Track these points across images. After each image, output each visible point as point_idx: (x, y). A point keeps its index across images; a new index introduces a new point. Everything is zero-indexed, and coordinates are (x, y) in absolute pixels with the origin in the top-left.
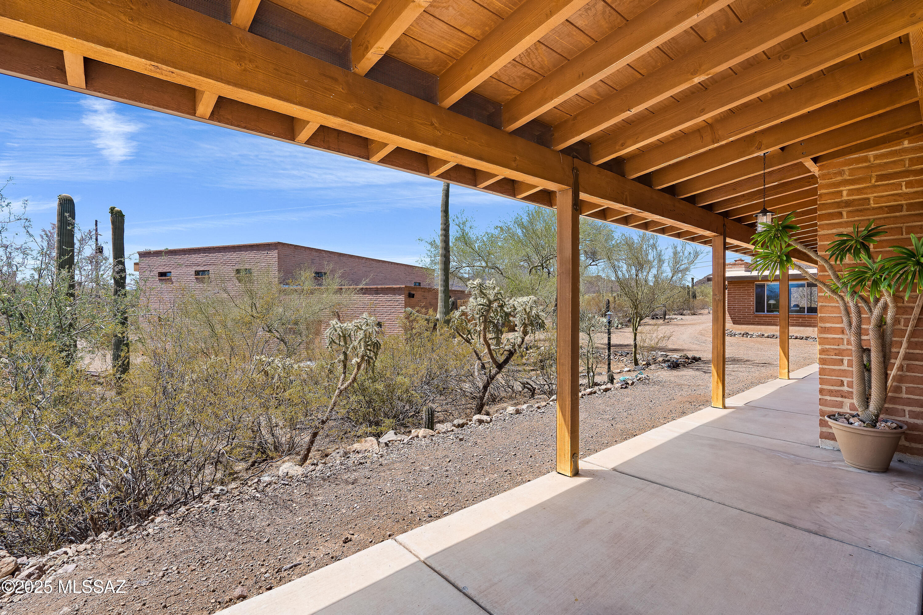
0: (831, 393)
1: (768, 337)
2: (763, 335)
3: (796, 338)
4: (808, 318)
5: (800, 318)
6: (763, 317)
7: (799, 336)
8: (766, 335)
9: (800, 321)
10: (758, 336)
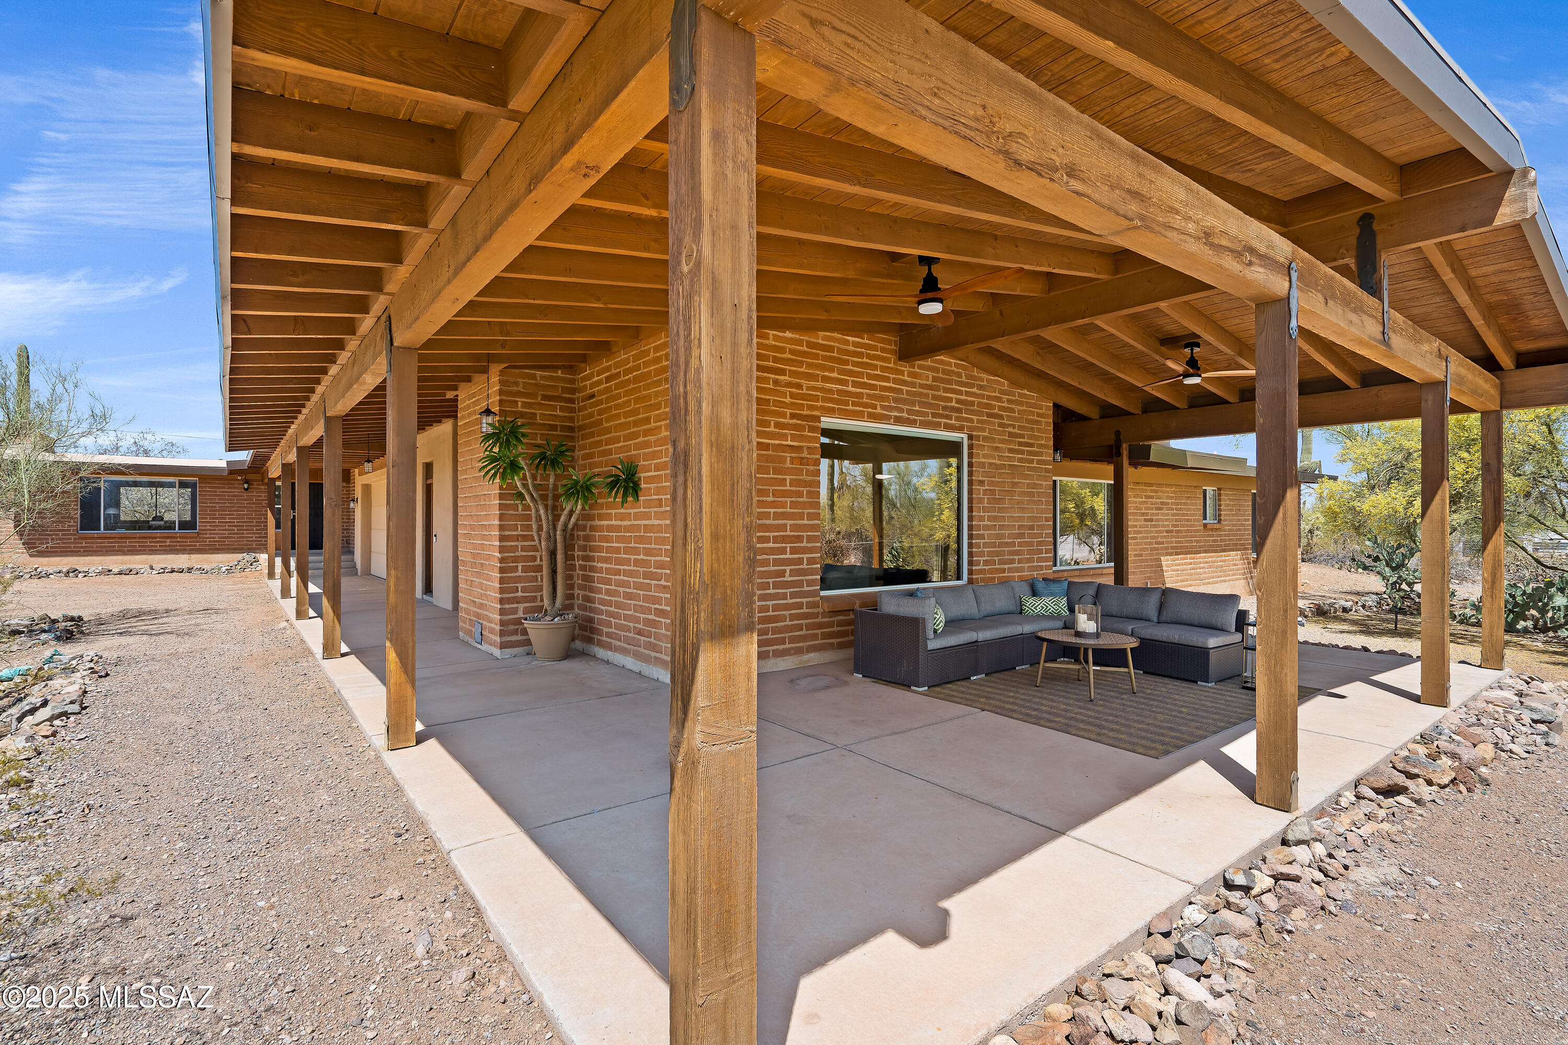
0: (509, 600)
1: (120, 573)
2: (110, 571)
3: (173, 571)
4: (180, 537)
5: (168, 538)
6: (98, 538)
7: (176, 567)
8: (116, 570)
9: (168, 544)
10: (101, 573)
